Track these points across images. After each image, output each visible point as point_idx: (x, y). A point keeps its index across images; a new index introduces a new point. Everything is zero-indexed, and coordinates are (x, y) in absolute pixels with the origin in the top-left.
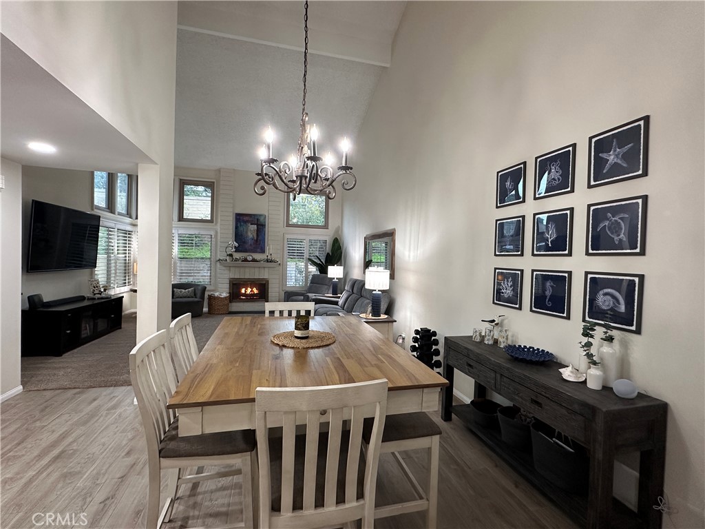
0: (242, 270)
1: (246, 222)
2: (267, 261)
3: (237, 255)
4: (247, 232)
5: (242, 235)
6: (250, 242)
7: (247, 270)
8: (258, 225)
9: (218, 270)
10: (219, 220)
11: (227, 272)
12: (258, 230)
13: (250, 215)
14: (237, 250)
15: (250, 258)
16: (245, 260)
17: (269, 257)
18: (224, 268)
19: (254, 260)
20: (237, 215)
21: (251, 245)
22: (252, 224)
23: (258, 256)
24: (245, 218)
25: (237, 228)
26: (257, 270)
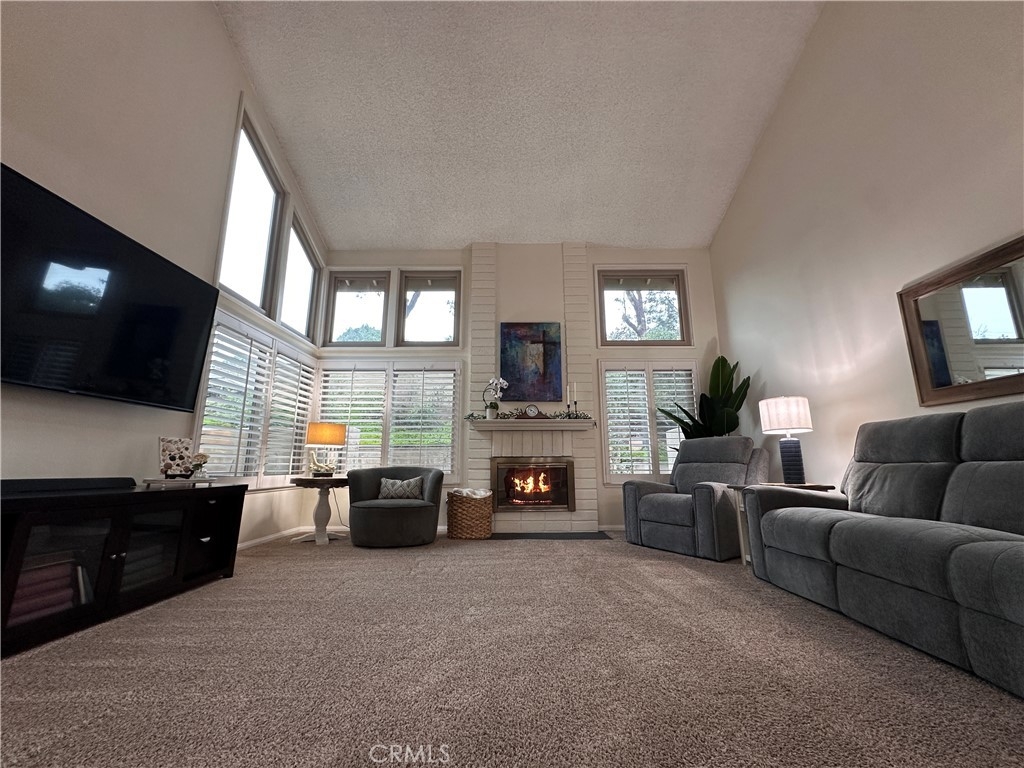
0: (517, 437)
1: (521, 339)
2: (569, 416)
3: (505, 408)
4: (524, 359)
5: (514, 365)
6: (531, 379)
7: (527, 437)
8: (545, 343)
9: (467, 441)
10: (470, 339)
11: (485, 443)
12: (545, 354)
13: (529, 325)
14: (507, 395)
15: (532, 412)
16: (523, 416)
17: (572, 408)
18: (479, 436)
19: (540, 416)
20: (505, 326)
21: (533, 385)
22: (533, 342)
23: (548, 408)
24: (521, 332)
25: (503, 351)
26: (547, 437)
